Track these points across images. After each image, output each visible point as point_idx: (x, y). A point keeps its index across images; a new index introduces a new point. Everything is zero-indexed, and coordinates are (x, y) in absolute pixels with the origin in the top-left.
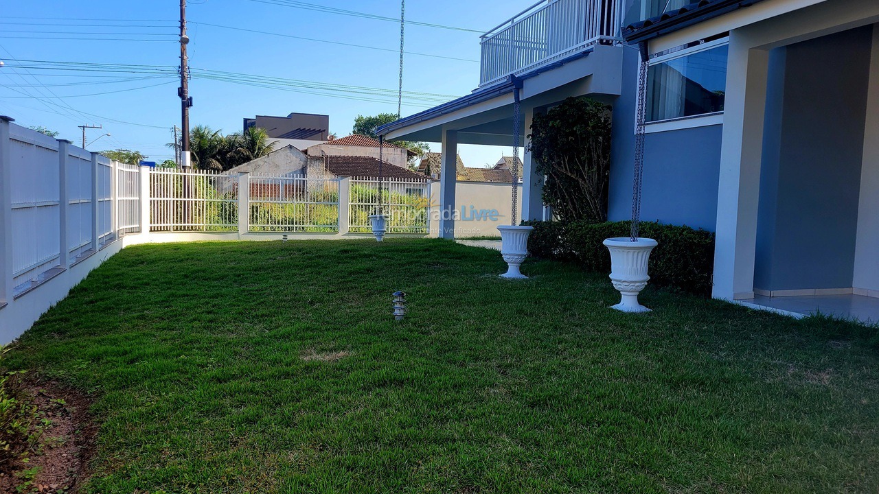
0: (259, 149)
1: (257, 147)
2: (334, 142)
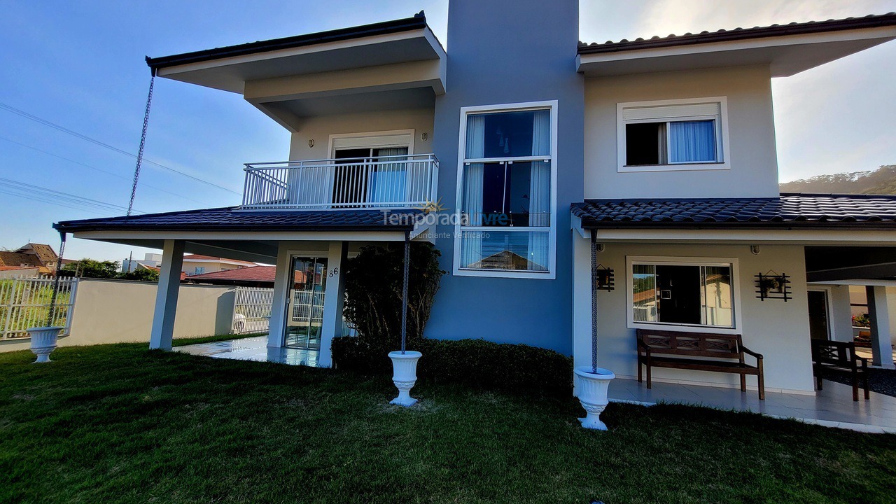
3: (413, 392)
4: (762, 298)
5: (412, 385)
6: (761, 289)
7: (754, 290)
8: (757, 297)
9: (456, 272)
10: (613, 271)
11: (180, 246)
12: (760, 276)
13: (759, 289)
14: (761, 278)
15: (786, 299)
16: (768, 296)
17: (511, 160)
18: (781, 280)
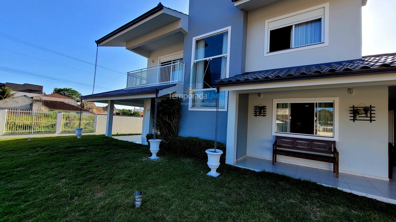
0: (7, 95)
1: (6, 94)
2: (45, 95)
3: (158, 155)
4: (354, 120)
5: (157, 152)
6: (354, 115)
7: (348, 116)
8: (350, 120)
9: (190, 109)
10: (266, 107)
11: (112, 103)
12: (353, 107)
13: (352, 115)
14: (354, 109)
15: (371, 121)
16: (357, 119)
17: (211, 58)
18: (368, 110)
